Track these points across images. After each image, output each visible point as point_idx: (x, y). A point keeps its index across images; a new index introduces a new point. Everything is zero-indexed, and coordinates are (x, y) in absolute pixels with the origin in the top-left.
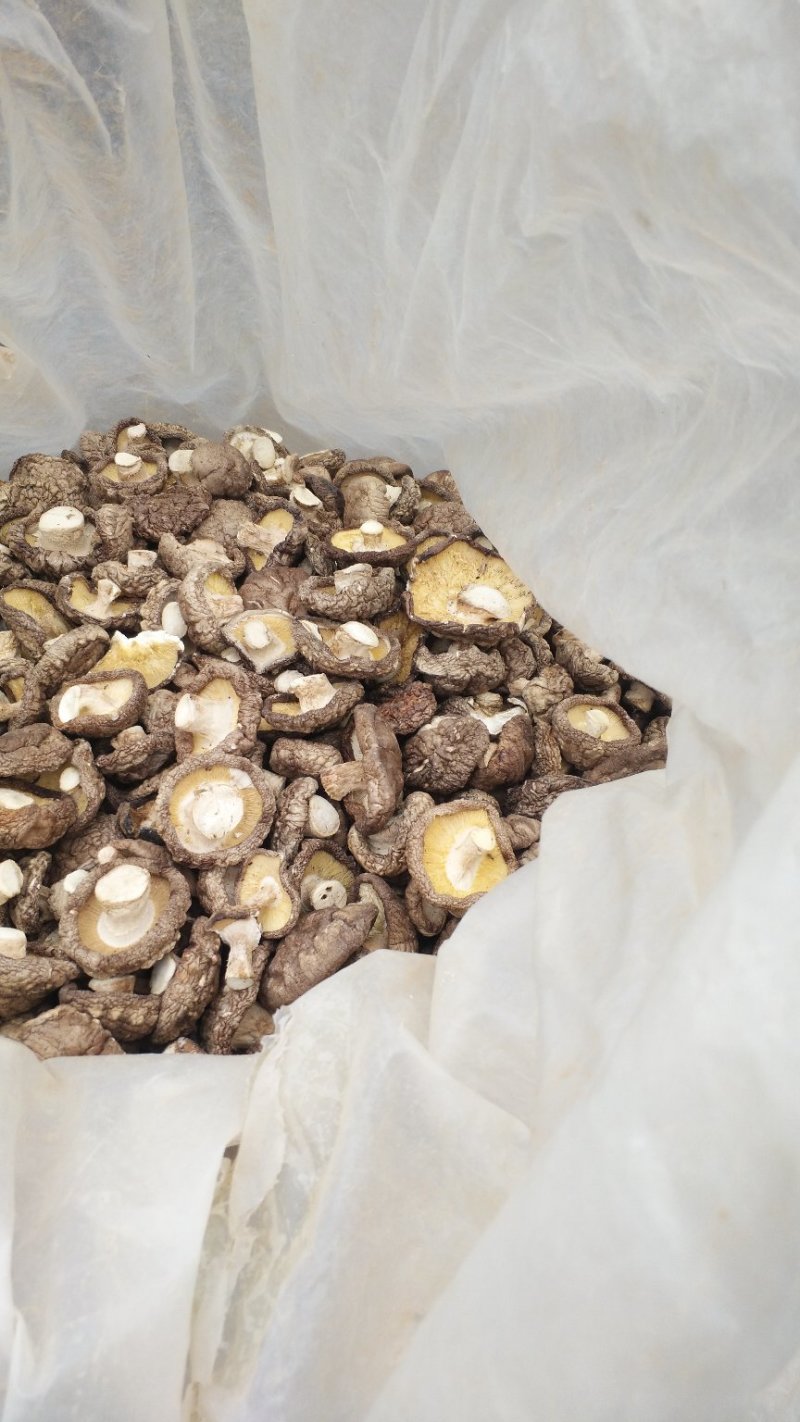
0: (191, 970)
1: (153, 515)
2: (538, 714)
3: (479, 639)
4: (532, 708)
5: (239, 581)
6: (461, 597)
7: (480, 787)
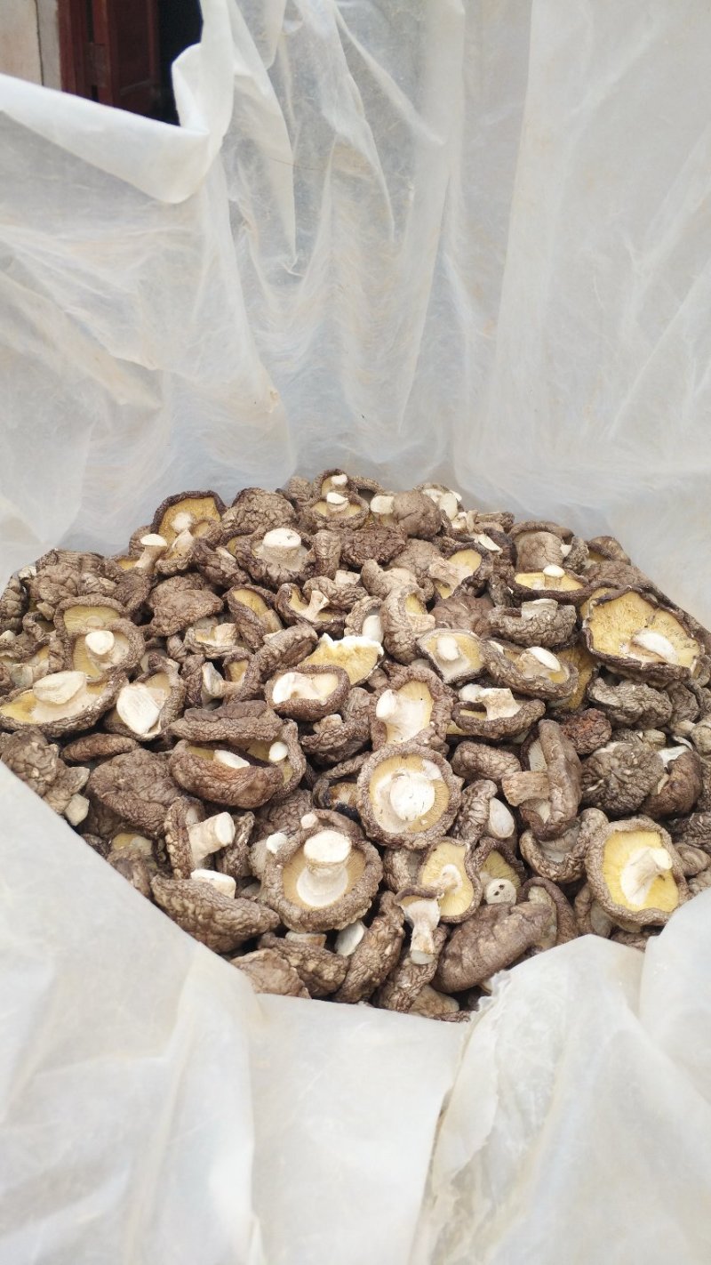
0: (379, 937)
1: (357, 545)
2: (704, 754)
3: (653, 678)
4: (699, 748)
5: (430, 605)
6: (634, 639)
7: (649, 813)
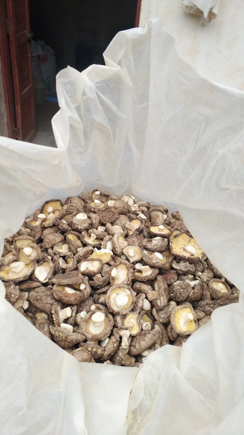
0: (113, 342)
1: (104, 217)
2: (204, 282)
3: (190, 261)
4: (203, 281)
5: (126, 236)
6: (185, 248)
7: (188, 301)
